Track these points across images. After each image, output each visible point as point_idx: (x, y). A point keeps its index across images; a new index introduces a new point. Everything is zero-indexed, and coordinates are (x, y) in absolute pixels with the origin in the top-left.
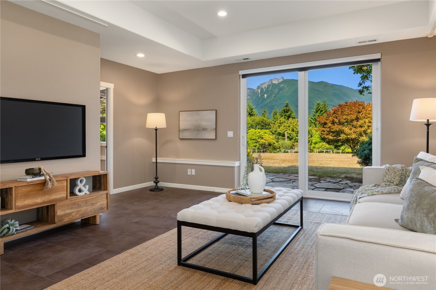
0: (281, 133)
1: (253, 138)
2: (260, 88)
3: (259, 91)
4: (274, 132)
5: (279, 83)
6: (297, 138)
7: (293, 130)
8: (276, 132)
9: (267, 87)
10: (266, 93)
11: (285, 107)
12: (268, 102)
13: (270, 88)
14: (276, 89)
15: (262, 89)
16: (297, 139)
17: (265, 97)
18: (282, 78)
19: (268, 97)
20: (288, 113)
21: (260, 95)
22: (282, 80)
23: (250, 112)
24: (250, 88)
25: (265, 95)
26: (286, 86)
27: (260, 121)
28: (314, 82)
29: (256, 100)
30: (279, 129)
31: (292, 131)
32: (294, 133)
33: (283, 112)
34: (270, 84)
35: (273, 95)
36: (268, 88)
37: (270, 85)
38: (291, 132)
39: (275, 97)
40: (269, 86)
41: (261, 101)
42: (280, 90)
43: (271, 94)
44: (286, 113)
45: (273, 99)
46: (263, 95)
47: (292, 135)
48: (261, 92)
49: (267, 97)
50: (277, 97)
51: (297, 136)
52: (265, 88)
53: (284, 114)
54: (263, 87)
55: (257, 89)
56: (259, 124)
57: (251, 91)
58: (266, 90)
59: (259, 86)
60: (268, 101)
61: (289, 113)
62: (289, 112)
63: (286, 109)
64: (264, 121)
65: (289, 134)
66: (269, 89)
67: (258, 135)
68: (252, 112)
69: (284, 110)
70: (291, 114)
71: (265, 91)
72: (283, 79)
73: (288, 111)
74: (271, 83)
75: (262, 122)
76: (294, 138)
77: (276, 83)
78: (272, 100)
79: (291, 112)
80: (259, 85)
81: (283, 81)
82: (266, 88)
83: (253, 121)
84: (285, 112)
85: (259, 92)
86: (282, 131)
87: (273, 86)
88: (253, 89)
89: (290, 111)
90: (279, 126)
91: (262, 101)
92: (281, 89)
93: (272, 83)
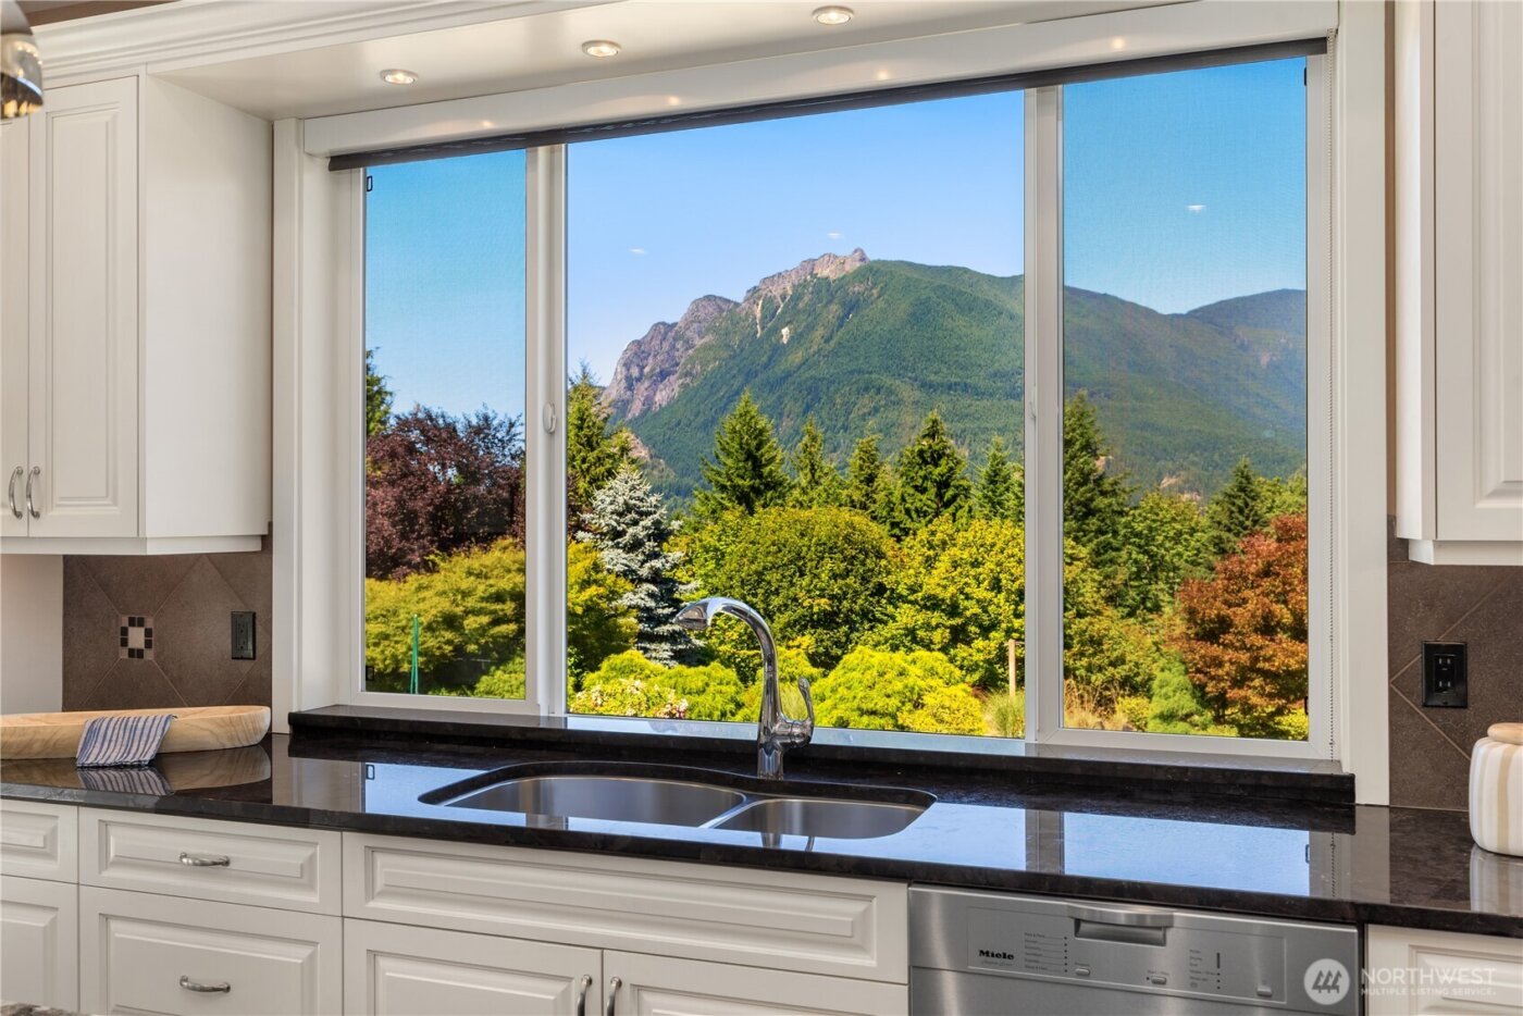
0: (943, 600)
1: (871, 706)
2: (759, 298)
3: (758, 311)
4: (905, 593)
5: (843, 278)
6: (1017, 623)
7: (996, 586)
8: (915, 592)
9: (790, 292)
10: (788, 319)
11: (924, 437)
12: (797, 360)
13: (806, 299)
14: (830, 302)
15: (769, 301)
16: (1016, 631)
17: (785, 340)
18: (857, 255)
19: (797, 338)
20: (936, 465)
21: (763, 329)
22: (858, 264)
23: (753, 449)
24: (715, 297)
25: (785, 331)
26: (874, 291)
27: (837, 536)
28: (994, 277)
29: (742, 350)
30: (932, 581)
31: (992, 590)
32: (1002, 596)
33: (918, 460)
34: (805, 280)
35: (820, 332)
36: (797, 297)
37: (804, 285)
38: (989, 595)
39: (827, 341)
40: (800, 290)
41: (765, 359)
42: (851, 309)
43: (811, 328)
44: (930, 468)
45: (820, 350)
46: (776, 330)
47: (991, 608)
48: (764, 317)
49: (792, 339)
50: (835, 339)
51: (1018, 615)
52: (783, 298)
53: (922, 473)
54: (776, 291)
55: (746, 300)
56: (831, 548)
57: (721, 310)
58: (786, 306)
59: (755, 290)
60: (797, 357)
61: (942, 468)
62: (943, 462)
63: (930, 447)
64: (857, 537)
65: (978, 601)
66: (801, 305)
67: (898, 685)
68: (759, 447)
69: (921, 453)
70: (951, 469)
71: (783, 312)
72: (863, 259)
73: (940, 457)
74: (809, 277)
75: (847, 539)
76: (1004, 626)
77: (832, 277)
78: (815, 354)
79: (951, 464)
80: (757, 284)
81: (859, 268)
82: (788, 298)
83: (803, 535)
84: (925, 462)
85: (758, 315)
86: (945, 587)
87: (817, 291)
88: (729, 301)
89: (948, 456)
90: (929, 563)
91: (770, 359)
92: (852, 306)
93: (814, 276)
